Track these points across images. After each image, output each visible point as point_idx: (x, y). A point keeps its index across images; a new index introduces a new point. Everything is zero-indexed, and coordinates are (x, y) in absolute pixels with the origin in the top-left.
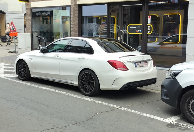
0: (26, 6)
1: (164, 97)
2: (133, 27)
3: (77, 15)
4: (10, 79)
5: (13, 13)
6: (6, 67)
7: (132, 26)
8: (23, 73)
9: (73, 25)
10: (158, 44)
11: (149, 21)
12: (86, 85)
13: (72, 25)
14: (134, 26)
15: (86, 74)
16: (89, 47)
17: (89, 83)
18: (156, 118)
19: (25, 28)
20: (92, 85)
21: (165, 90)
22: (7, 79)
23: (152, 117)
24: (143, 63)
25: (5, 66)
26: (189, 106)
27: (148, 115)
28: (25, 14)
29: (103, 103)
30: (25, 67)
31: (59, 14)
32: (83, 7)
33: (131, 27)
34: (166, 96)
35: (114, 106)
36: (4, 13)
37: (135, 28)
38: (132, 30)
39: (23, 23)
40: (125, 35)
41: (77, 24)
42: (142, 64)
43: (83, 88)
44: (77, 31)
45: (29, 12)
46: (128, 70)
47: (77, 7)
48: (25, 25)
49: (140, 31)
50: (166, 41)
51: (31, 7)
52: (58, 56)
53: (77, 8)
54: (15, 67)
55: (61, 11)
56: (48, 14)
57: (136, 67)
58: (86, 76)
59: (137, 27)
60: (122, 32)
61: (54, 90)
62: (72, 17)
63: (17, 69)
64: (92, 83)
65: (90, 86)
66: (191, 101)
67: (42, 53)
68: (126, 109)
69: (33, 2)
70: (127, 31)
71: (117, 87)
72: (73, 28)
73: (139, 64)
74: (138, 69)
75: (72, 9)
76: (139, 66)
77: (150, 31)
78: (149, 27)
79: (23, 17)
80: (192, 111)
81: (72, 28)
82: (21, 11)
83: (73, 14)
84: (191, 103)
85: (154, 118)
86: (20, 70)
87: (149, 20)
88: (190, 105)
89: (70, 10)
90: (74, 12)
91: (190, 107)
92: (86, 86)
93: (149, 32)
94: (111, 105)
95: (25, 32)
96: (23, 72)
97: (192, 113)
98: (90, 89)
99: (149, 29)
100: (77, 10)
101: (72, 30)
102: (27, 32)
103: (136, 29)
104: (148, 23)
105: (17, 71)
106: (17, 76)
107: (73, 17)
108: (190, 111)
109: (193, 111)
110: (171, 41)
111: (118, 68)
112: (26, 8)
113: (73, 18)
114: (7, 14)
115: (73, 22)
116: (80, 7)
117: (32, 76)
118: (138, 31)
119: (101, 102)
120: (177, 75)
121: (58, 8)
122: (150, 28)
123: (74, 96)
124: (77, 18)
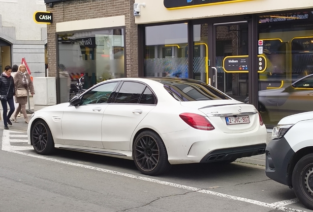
0: (48, 29)
1: (269, 170)
2: (233, 61)
3: (137, 43)
4: (20, 153)
5: (24, 43)
6: (13, 136)
7: (231, 59)
8: (43, 141)
9: (129, 61)
10: (283, 92)
11: (261, 50)
12: (146, 157)
13: (127, 61)
14: (235, 59)
15: (145, 138)
16: (151, 95)
17: (150, 153)
18: (255, 202)
19: (46, 68)
20: (155, 156)
21: (270, 159)
22: (15, 152)
23: (249, 201)
24: (241, 118)
25: (11, 134)
26: (306, 180)
27: (242, 199)
28: (46, 45)
29: (172, 184)
30: (45, 131)
31: (108, 42)
32: (147, 28)
33: (230, 61)
34: (272, 167)
35: (190, 188)
36: (9, 45)
37: (237, 61)
38: (232, 66)
39: (43, 60)
40: (220, 74)
41: (137, 58)
42: (240, 120)
43: (140, 162)
44: (137, 70)
45: (54, 39)
46: (214, 128)
47: (137, 28)
48: (46, 65)
49: (245, 67)
50: (297, 85)
51: (57, 31)
52: (99, 111)
53: (136, 31)
54: (28, 136)
55: (111, 36)
56: (88, 43)
57: (227, 124)
58: (145, 140)
59: (239, 61)
60: (213, 69)
61: (93, 168)
62: (127, 46)
63: (32, 135)
64: (154, 152)
65: (152, 157)
66: (308, 173)
67: (74, 107)
68: (208, 192)
69: (60, 22)
70: (224, 68)
71: (197, 157)
72: (130, 66)
73: (233, 120)
74: (230, 127)
75: (128, 33)
76: (233, 123)
77: (263, 66)
78: (260, 59)
79: (44, 51)
80: (309, 188)
81: (127, 66)
82: (39, 39)
83: (129, 41)
84: (308, 175)
85: (252, 202)
86: (37, 136)
87: (259, 47)
88: (307, 178)
89: (125, 34)
90: (131, 38)
91: (307, 182)
92: (146, 159)
93: (260, 68)
94: (186, 187)
95: (46, 76)
96: (42, 139)
97: (310, 193)
98: (152, 163)
99: (260, 64)
100: (137, 33)
101: (127, 68)
102: (49, 76)
103: (239, 64)
104: (259, 53)
105: (32, 138)
106: (32, 148)
107: (129, 46)
108: (308, 189)
109: (311, 188)
110: (308, 85)
111: (198, 127)
112: (48, 34)
113: (129, 48)
114: (14, 46)
115: (129, 56)
116: (142, 28)
117: (57, 146)
118: (242, 68)
119: (168, 183)
120: (287, 131)
121: (107, 32)
122: (263, 61)
123: (126, 175)
124: (136, 49)
